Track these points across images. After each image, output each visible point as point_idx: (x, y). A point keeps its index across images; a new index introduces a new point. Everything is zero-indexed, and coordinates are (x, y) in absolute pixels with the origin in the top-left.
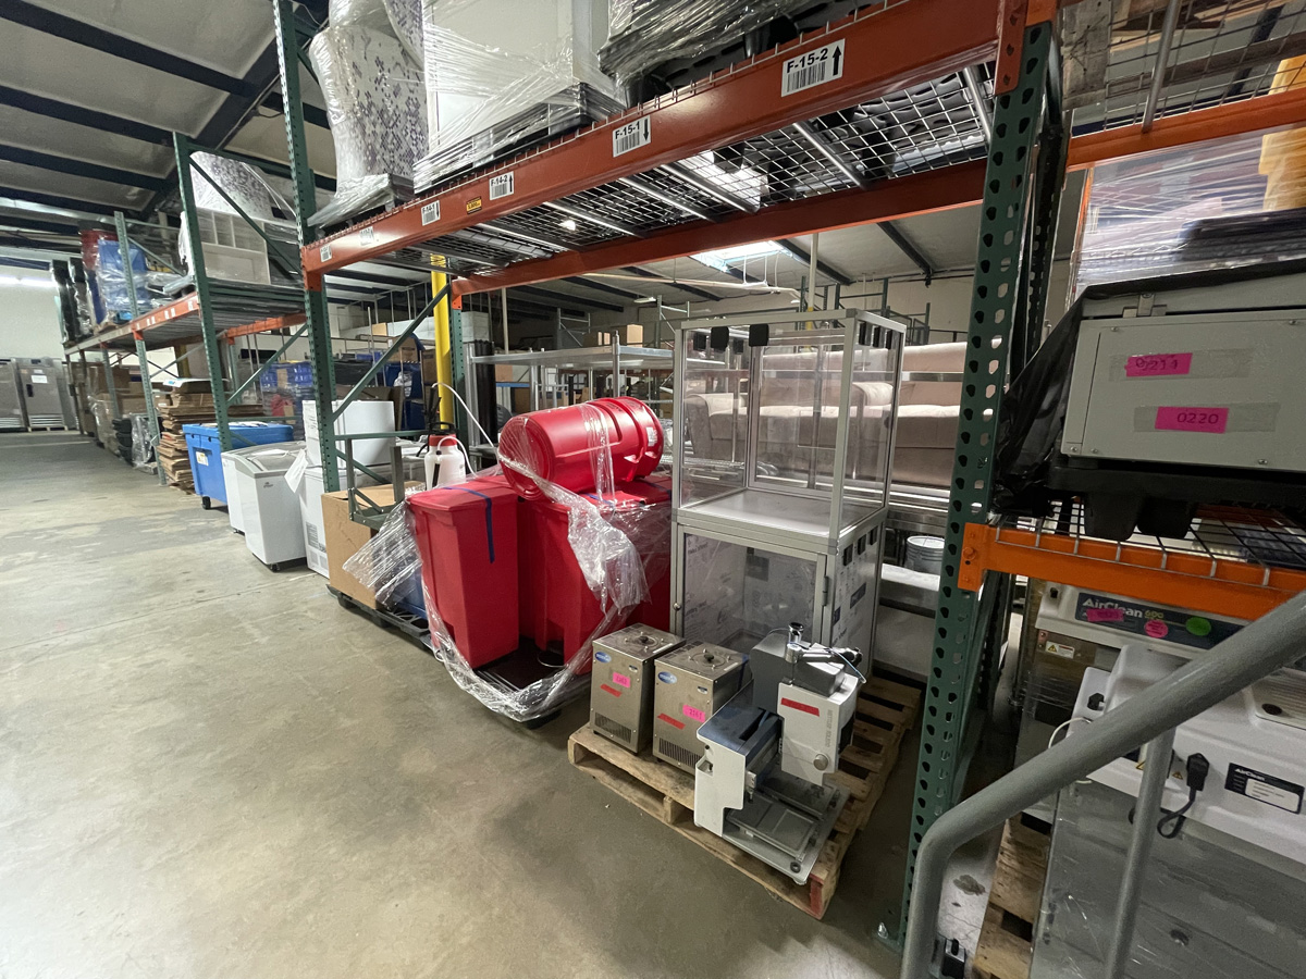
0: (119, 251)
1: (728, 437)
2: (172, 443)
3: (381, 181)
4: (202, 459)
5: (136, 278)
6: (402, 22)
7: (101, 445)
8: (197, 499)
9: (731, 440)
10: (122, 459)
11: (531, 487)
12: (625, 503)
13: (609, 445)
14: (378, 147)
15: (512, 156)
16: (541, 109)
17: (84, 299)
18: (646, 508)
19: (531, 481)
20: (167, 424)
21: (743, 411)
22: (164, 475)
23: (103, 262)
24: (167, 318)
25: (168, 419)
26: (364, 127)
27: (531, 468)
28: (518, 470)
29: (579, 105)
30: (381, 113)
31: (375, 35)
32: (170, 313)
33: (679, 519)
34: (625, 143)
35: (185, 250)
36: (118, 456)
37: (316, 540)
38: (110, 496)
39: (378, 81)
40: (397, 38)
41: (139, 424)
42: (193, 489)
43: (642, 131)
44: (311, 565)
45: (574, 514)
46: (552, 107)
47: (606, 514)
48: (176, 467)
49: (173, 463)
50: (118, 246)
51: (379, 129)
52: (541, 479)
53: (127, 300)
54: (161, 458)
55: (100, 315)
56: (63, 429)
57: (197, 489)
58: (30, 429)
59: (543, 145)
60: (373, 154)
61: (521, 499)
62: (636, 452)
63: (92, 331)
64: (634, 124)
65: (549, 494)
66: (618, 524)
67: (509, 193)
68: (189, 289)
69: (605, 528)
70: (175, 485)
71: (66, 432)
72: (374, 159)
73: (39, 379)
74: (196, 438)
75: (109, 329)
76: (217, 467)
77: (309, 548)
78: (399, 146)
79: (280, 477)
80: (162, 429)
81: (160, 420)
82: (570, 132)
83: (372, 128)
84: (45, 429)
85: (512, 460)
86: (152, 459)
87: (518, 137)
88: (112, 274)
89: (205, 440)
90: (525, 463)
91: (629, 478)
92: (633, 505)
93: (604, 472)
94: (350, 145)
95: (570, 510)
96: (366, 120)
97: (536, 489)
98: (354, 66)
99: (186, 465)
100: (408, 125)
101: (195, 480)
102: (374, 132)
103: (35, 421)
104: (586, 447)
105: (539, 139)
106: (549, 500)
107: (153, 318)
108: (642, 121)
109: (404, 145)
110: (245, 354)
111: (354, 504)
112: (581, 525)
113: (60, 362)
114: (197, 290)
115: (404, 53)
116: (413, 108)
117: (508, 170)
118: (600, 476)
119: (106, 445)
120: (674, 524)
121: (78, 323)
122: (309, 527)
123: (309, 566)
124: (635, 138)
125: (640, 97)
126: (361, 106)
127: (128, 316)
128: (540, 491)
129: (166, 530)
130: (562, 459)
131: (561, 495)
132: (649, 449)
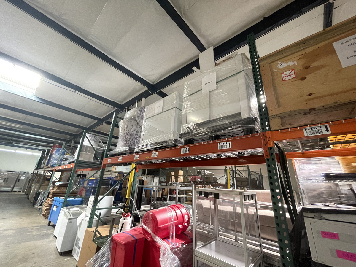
0: (60, 151)
1: (209, 215)
2: (49, 202)
3: (127, 148)
4: (55, 208)
5: (61, 156)
6: (139, 119)
7: (28, 198)
8: (47, 221)
9: (210, 217)
10: (32, 204)
11: (150, 236)
12: (177, 244)
13: (174, 222)
14: (128, 140)
15: (158, 149)
16: (166, 142)
17: (46, 159)
18: (184, 246)
19: (150, 234)
20: (50, 196)
21: (213, 207)
22: (41, 211)
23: (56, 152)
24: (64, 168)
25: (51, 194)
26: (126, 137)
27: (151, 229)
28: (147, 230)
29: (174, 143)
30: (130, 134)
31: (133, 121)
32: (65, 167)
33: (196, 254)
34: (183, 152)
35: (76, 153)
36: (31, 203)
37: (78, 244)
38: (23, 218)
39: (131, 129)
40: (137, 121)
41: (42, 194)
42: (47, 217)
43: (187, 150)
44: (73, 254)
45: (162, 249)
46: (168, 142)
47: (172, 249)
48: (46, 210)
49: (46, 208)
50: (61, 149)
51: (129, 137)
52: (153, 234)
53: (56, 162)
54: (43, 206)
55: (48, 164)
56: (21, 192)
57: (49, 217)
58: (12, 192)
59: (165, 148)
60: (127, 142)
61: (146, 239)
62: (182, 224)
63: (43, 167)
64: (186, 148)
65: (155, 240)
66: (175, 253)
67: (156, 156)
68: (73, 162)
69: (171, 255)
70: (43, 215)
71: (21, 193)
72: (126, 143)
73: (23, 178)
74: (56, 202)
75: (48, 167)
76: (58, 212)
77: (75, 247)
78: (133, 140)
79: (75, 220)
80: (48, 197)
81: (49, 194)
82: (171, 147)
83: (128, 137)
84: (16, 192)
85: (146, 226)
86: (41, 205)
87: (160, 146)
88: (56, 156)
89: (58, 203)
90: (149, 227)
91: (179, 233)
92: (180, 245)
93: (172, 231)
94: (122, 140)
95: (161, 247)
96: (127, 135)
97: (151, 237)
98: (127, 126)
99: (49, 209)
100: (135, 136)
101: (50, 214)
102: (128, 138)
103: (15, 189)
104: (168, 223)
105: (165, 147)
106: (154, 242)
107: (61, 167)
108: (187, 148)
109: (134, 140)
110: (78, 175)
111: (95, 235)
112: (164, 254)
113: (31, 173)
114: (75, 163)
115: (138, 124)
116: (137, 133)
117: (157, 152)
118: (171, 234)
119: (30, 199)
120: (193, 255)
121: (41, 164)
122: (78, 238)
123: (72, 254)
124: (186, 151)
125: (187, 143)
126: (127, 133)
127: (55, 166)
128: (152, 238)
129: (34, 233)
130: (160, 228)
131: (159, 241)
132: (186, 222)
